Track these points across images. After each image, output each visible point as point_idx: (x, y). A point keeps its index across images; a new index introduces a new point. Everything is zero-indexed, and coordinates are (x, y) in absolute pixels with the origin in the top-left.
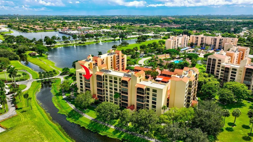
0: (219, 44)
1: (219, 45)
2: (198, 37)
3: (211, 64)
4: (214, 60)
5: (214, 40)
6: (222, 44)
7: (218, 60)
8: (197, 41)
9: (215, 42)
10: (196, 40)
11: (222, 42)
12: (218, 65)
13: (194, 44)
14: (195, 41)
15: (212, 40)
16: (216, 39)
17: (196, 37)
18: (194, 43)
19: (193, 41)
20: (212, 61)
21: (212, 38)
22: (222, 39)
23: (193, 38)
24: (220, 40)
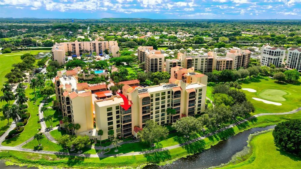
0: (99, 48)
1: (99, 50)
2: (74, 44)
3: (154, 63)
4: (156, 59)
5: (93, 45)
6: (102, 48)
7: (159, 59)
8: (75, 48)
9: (95, 47)
10: (72, 47)
11: (101, 46)
12: (160, 63)
13: (72, 53)
14: (72, 49)
15: (90, 45)
16: (95, 44)
17: (72, 44)
18: (72, 51)
19: (68, 49)
20: (154, 61)
21: (90, 44)
22: (101, 43)
23: (68, 46)
24: (99, 44)
